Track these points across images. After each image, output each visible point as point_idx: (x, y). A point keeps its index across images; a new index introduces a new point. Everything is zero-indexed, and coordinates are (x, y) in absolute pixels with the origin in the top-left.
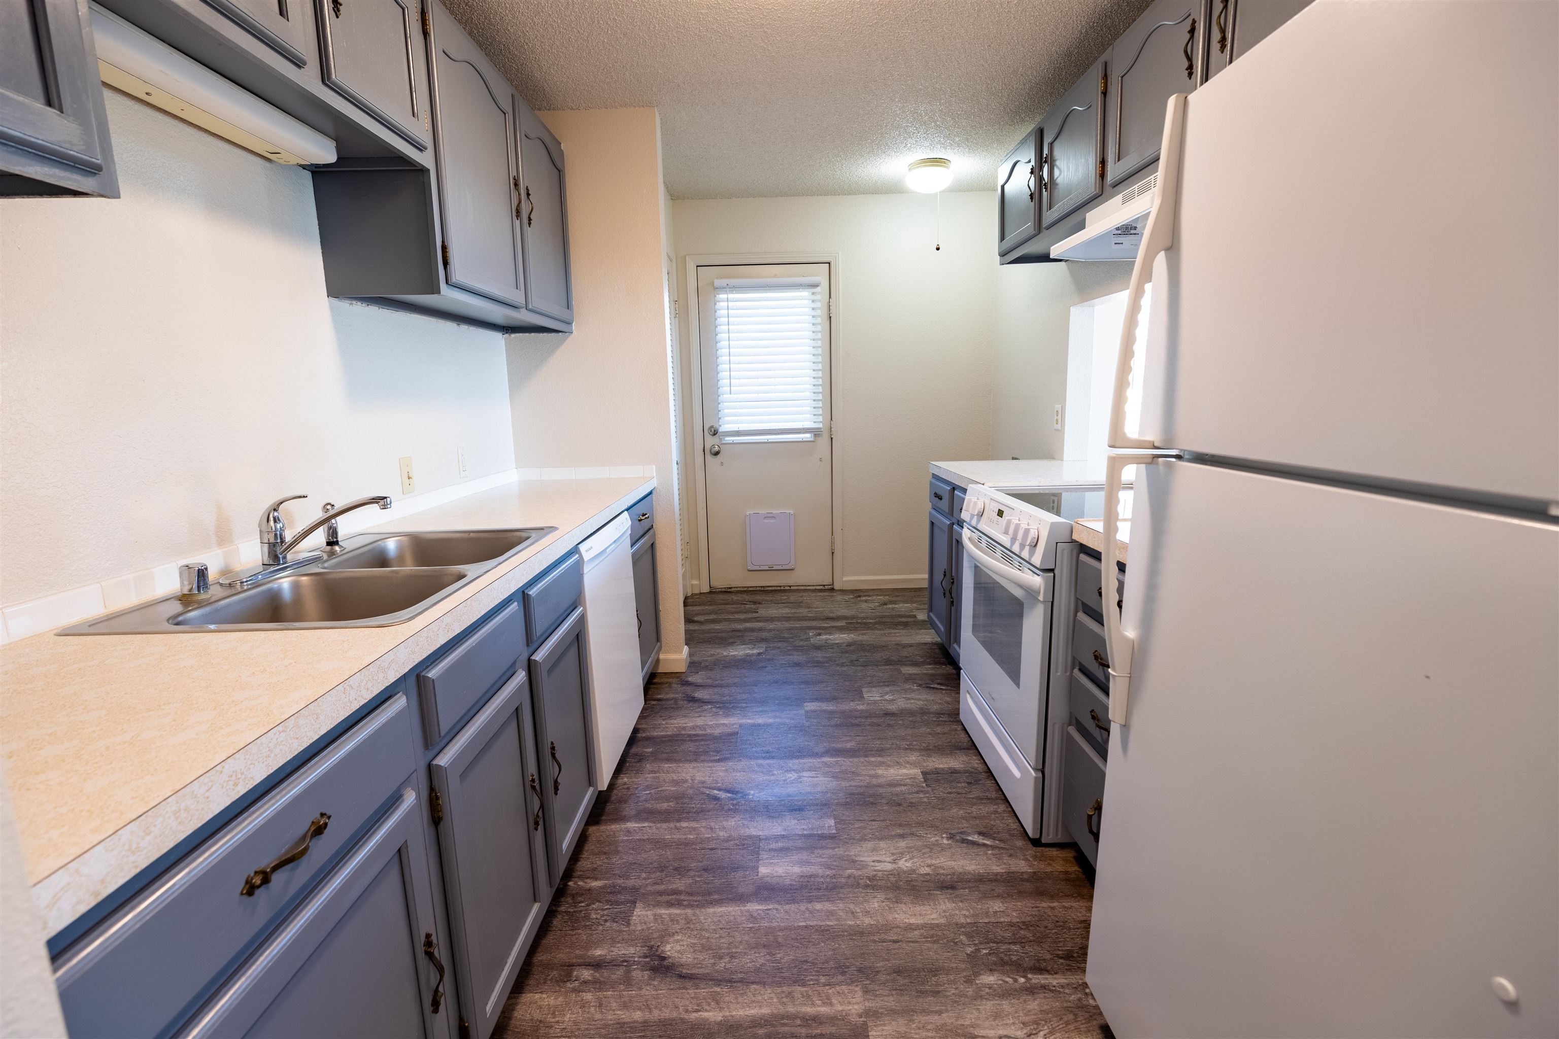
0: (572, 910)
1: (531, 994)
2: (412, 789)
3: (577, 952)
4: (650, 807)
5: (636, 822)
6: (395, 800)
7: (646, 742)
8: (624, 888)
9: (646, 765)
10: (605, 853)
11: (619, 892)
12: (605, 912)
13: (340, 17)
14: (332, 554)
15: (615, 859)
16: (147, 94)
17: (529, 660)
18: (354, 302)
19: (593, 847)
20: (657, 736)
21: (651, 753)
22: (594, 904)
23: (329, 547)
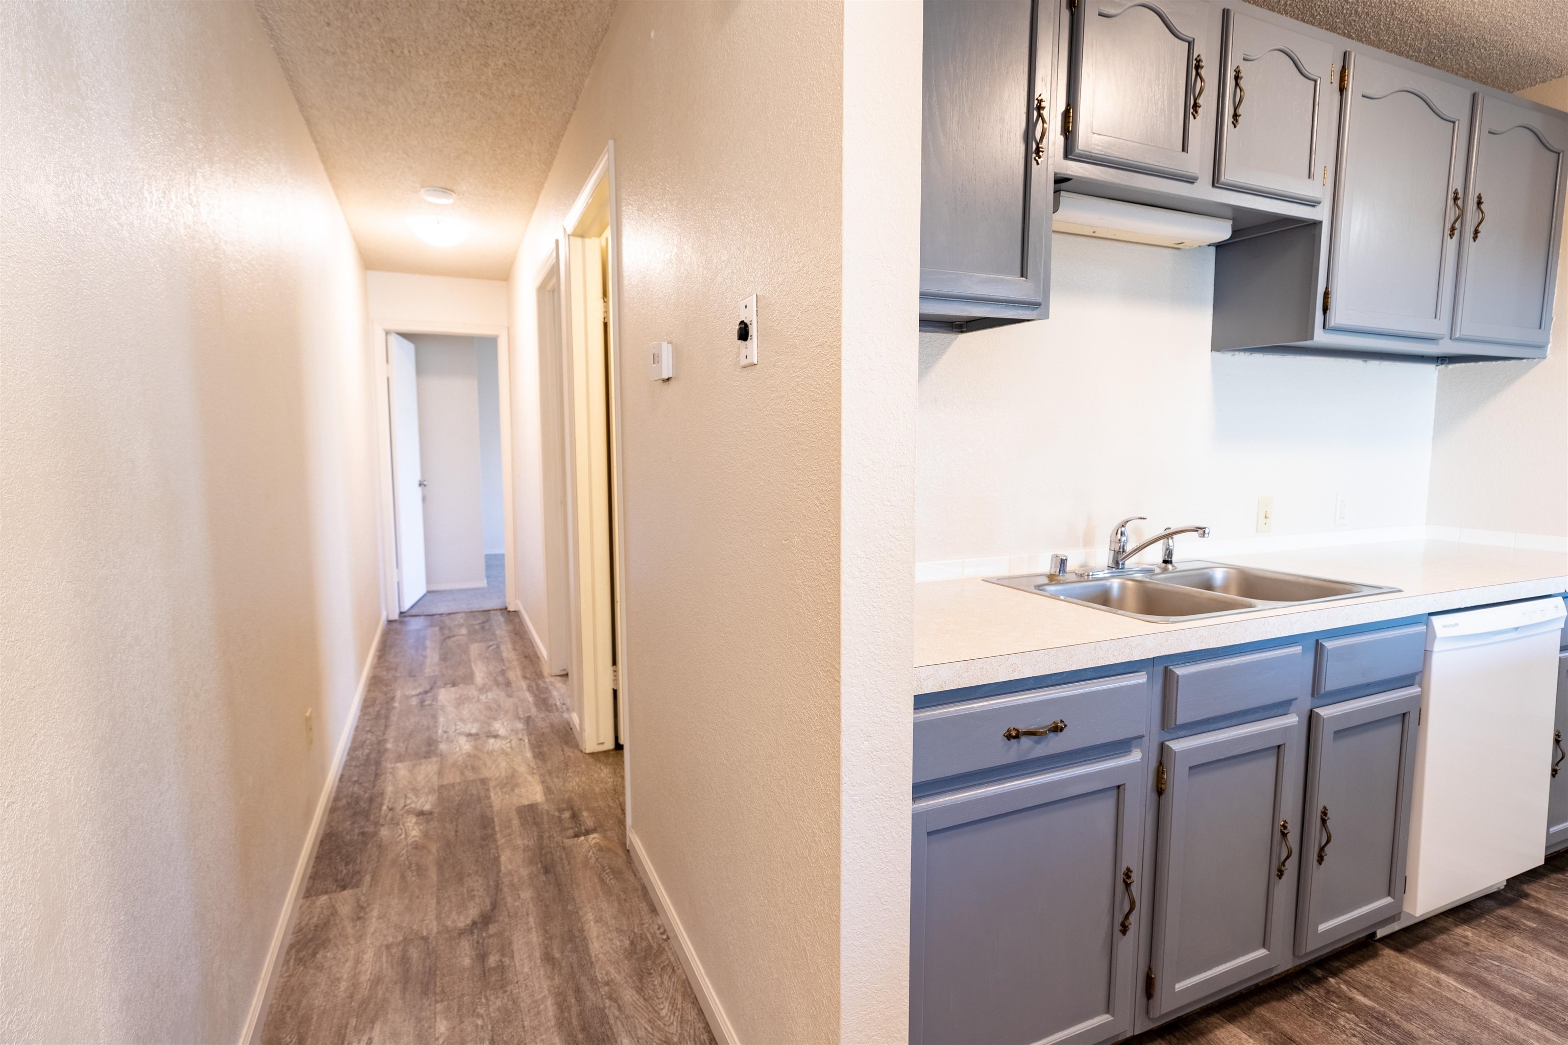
0: (1320, 1001)
1: (1239, 1031)
2: (1141, 751)
3: (1305, 1035)
4: (1489, 979)
5: (1456, 980)
6: (1121, 747)
7: (1532, 914)
8: (1398, 1027)
9: (1513, 936)
10: (1392, 982)
11: (1387, 1024)
12: (1358, 1029)
13: (1238, 126)
14: (1165, 570)
15: (1401, 995)
16: (1094, 232)
17: (1311, 711)
18: (1237, 353)
19: (1379, 968)
20: (1557, 916)
21: (1533, 929)
22: (1349, 1013)
23: (1164, 565)
